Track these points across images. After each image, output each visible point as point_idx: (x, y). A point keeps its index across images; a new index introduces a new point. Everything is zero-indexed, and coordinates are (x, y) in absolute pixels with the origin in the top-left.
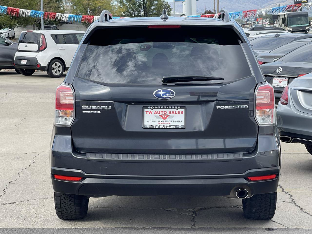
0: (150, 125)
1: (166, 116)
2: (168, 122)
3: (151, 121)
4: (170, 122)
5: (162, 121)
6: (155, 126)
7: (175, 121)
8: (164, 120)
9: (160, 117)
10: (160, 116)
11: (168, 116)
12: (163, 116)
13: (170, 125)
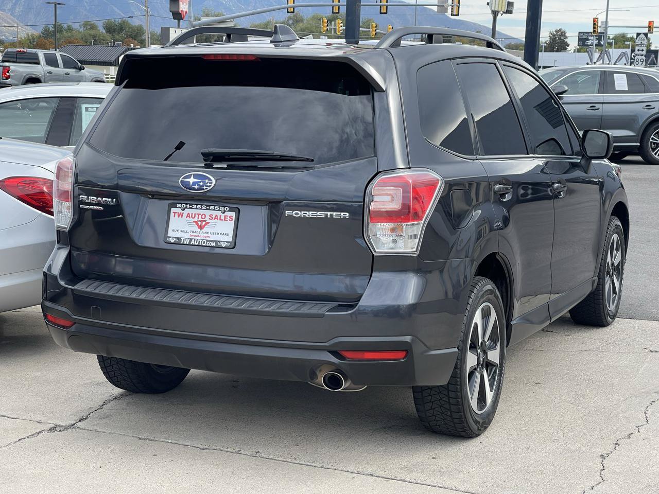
0: (176, 238)
1: (204, 223)
2: (207, 235)
3: (179, 231)
4: (209, 235)
5: (198, 232)
6: (184, 240)
7: (218, 234)
8: (199, 230)
9: (194, 224)
10: (195, 222)
11: (207, 223)
12: (199, 223)
13: (207, 241)
